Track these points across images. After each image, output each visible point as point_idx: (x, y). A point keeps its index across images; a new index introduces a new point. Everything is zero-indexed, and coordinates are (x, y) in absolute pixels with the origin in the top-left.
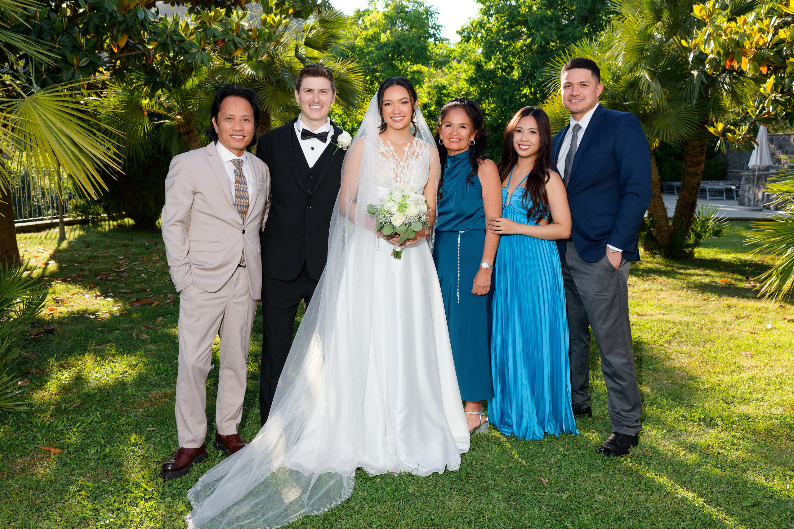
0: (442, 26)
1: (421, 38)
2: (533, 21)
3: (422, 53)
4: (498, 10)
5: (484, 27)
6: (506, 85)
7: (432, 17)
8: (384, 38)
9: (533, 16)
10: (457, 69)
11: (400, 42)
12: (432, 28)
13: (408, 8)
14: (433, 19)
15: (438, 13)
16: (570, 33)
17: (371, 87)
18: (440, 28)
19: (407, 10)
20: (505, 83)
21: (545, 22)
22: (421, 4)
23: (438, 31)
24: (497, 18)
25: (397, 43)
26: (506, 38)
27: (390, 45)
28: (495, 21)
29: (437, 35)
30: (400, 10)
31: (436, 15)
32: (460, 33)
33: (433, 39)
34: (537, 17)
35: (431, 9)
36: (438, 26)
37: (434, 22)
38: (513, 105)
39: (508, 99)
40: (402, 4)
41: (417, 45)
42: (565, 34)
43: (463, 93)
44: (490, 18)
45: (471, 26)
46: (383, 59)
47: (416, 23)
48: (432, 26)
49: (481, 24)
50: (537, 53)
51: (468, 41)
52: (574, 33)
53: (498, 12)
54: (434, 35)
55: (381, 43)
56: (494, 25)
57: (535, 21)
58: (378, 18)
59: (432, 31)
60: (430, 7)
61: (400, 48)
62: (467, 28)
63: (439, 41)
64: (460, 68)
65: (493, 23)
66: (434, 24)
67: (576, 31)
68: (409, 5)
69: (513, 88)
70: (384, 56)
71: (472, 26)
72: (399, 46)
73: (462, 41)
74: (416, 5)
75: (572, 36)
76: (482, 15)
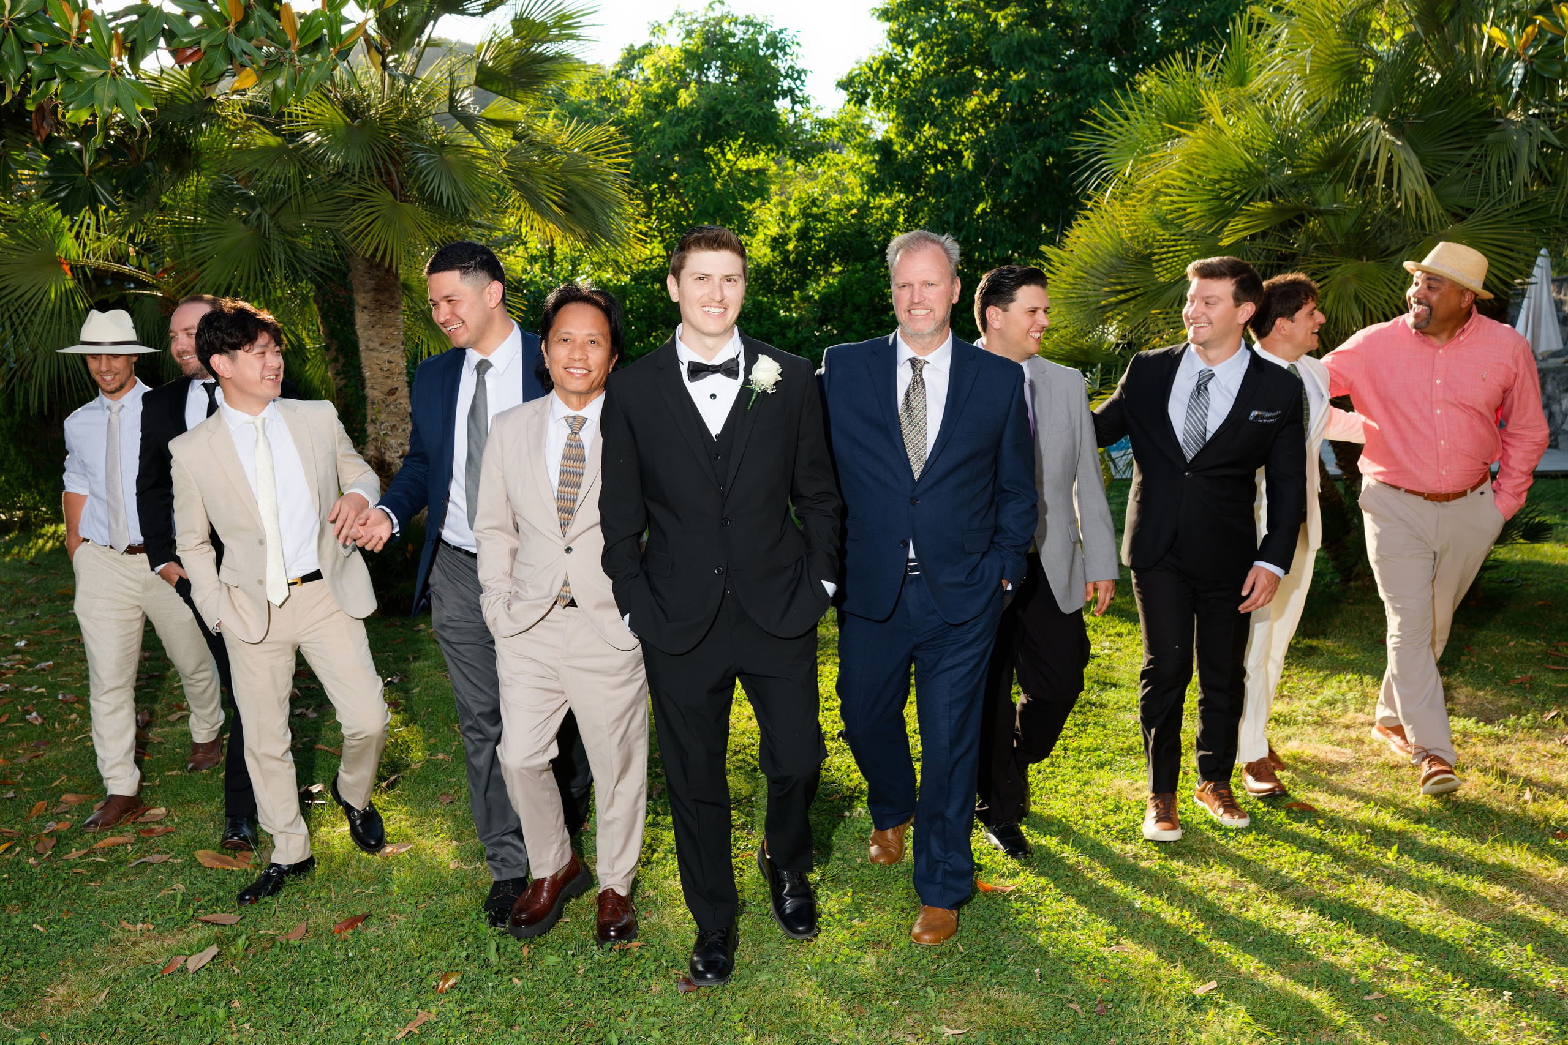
0: (805, 72)
1: (763, 97)
2: (1003, 52)
3: (766, 129)
4: (925, 32)
5: (896, 71)
6: (948, 192)
7: (786, 54)
8: (684, 98)
9: (1002, 42)
10: (837, 165)
11: (720, 107)
12: (787, 76)
13: (734, 35)
14: (787, 57)
15: (798, 44)
16: (1083, 75)
17: (661, 205)
18: (803, 77)
19: (731, 40)
20: (945, 188)
21: (1028, 54)
22: (760, 27)
23: (798, 82)
24: (923, 50)
25: (713, 109)
26: (945, 90)
27: (699, 115)
28: (918, 56)
29: (797, 92)
30: (718, 41)
31: (795, 48)
32: (845, 85)
33: (788, 99)
34: (1010, 44)
35: (782, 36)
36: (799, 73)
37: (790, 63)
38: (964, 233)
39: (951, 220)
40: (721, 29)
41: (757, 112)
42: (1071, 79)
43: (854, 211)
44: (909, 50)
45: (867, 70)
46: (683, 144)
47: (751, 65)
48: (787, 73)
49: (890, 65)
50: (1012, 121)
51: (861, 101)
52: (1092, 75)
53: (925, 35)
54: (791, 91)
55: (679, 110)
56: (916, 65)
57: (1007, 52)
58: (672, 58)
59: (786, 84)
60: (781, 32)
61: (718, 120)
62: (859, 75)
63: (801, 103)
64: (844, 163)
65: (915, 61)
66: (791, 67)
67: (1096, 70)
68: (736, 31)
69: (963, 197)
70: (686, 138)
71: (871, 69)
72: (718, 115)
73: (849, 101)
74: (751, 30)
75: (1088, 82)
76: (890, 45)
